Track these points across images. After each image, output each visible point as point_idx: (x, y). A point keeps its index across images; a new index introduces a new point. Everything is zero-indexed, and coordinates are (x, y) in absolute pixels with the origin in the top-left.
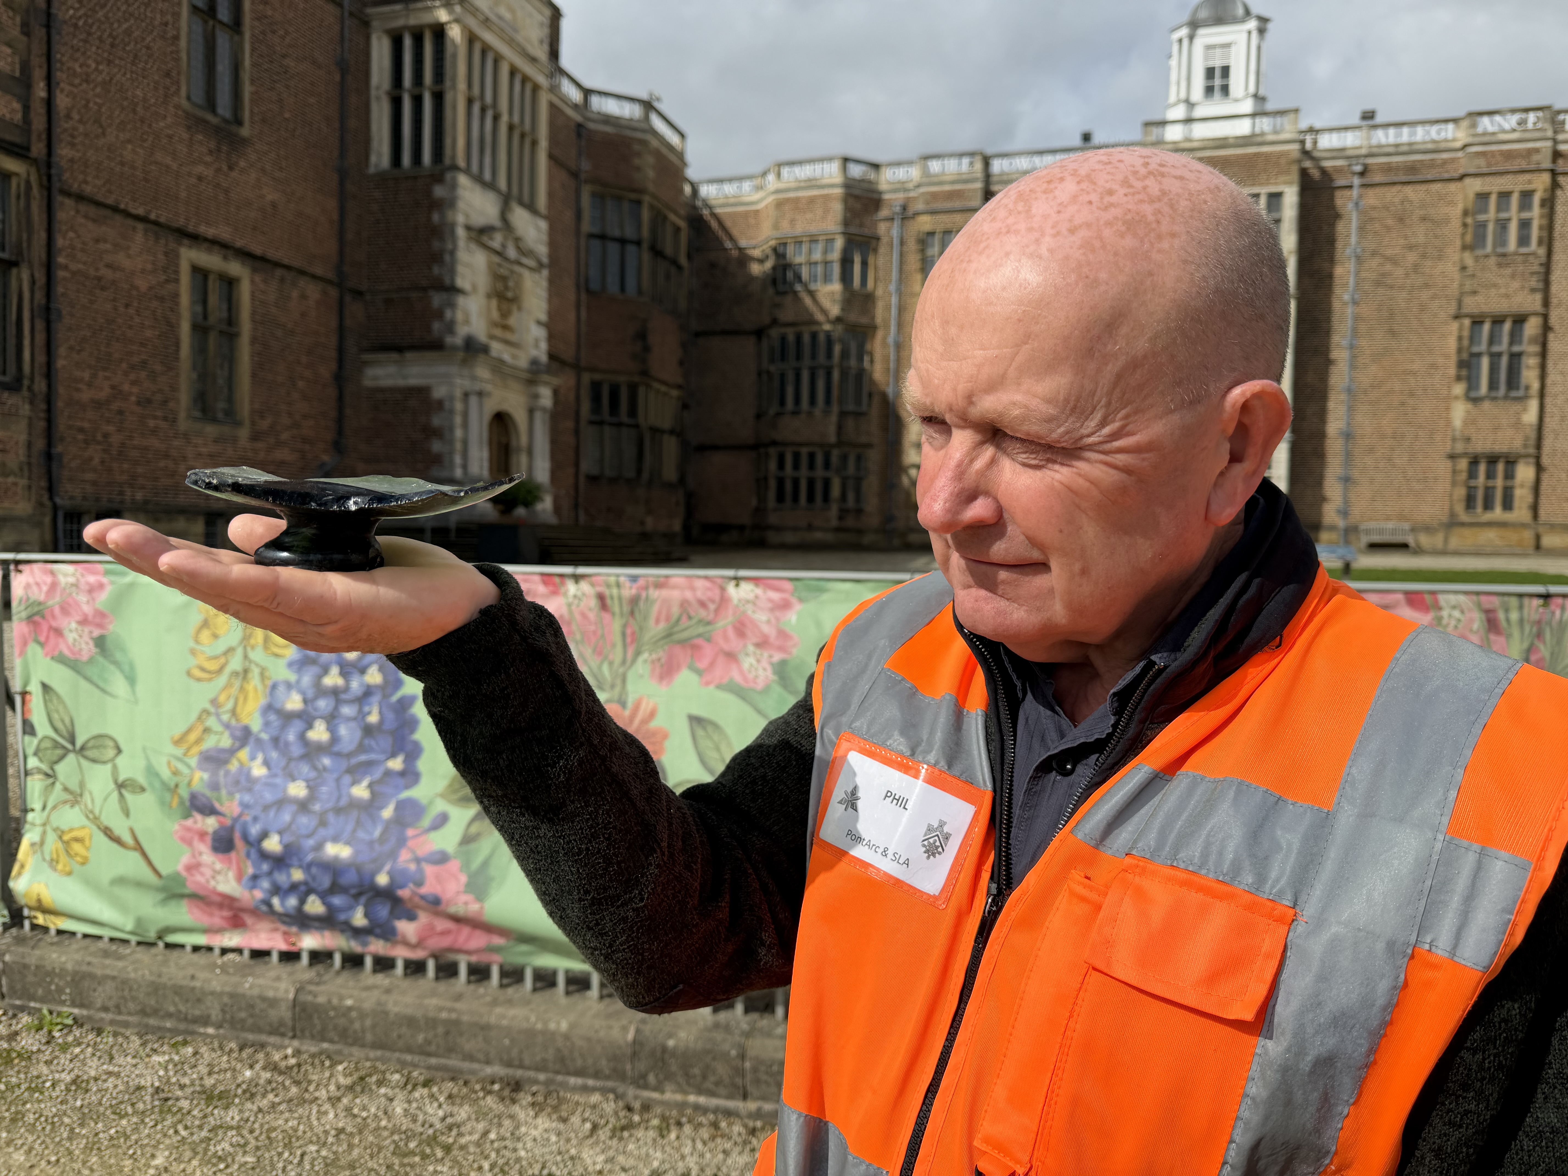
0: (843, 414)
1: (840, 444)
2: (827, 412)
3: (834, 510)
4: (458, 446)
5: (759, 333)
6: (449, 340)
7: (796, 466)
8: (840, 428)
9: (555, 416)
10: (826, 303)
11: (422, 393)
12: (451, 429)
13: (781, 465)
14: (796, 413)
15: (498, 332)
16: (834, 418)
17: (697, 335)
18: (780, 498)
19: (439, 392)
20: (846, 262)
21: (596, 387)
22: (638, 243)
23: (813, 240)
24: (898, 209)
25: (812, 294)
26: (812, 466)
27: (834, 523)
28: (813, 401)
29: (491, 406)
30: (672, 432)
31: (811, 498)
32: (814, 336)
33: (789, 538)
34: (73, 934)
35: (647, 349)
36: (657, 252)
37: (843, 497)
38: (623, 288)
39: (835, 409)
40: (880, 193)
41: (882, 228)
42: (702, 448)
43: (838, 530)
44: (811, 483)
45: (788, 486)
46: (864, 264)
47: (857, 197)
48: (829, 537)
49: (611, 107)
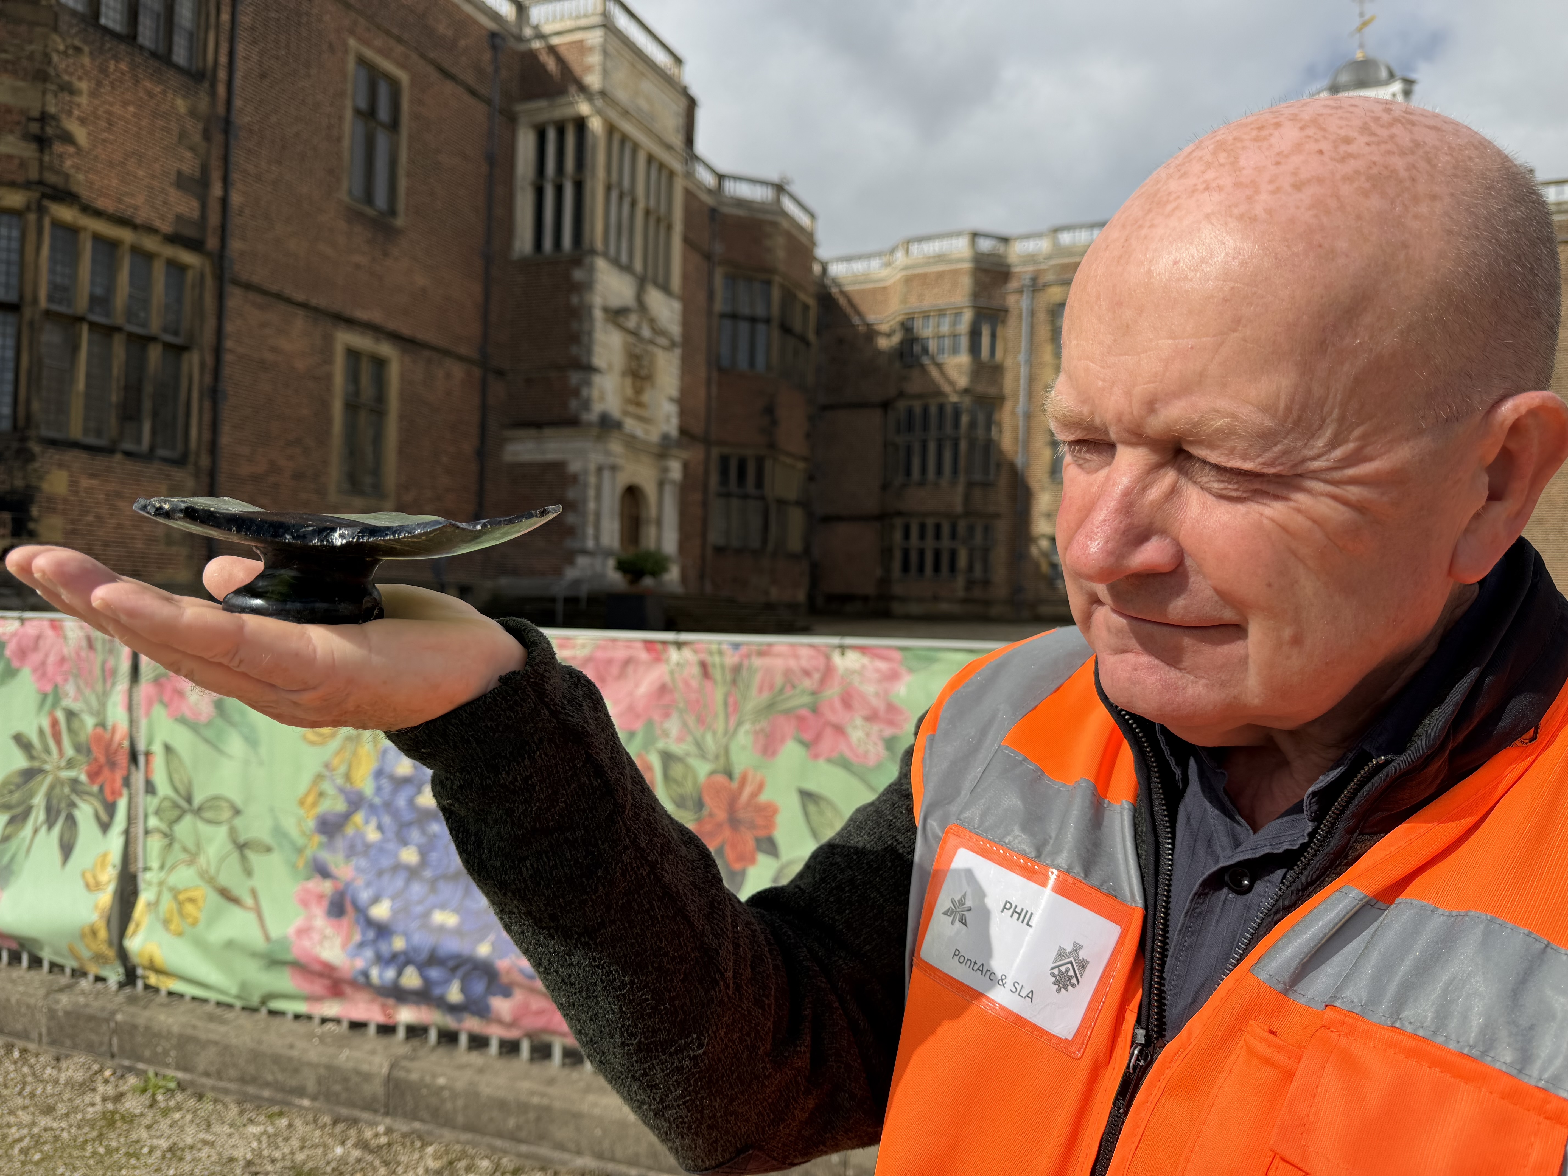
0: (970, 485)
1: (967, 514)
2: (953, 482)
3: (960, 581)
4: (591, 518)
5: (885, 406)
6: (586, 417)
7: (922, 536)
8: (967, 498)
9: (685, 488)
10: (954, 374)
11: (558, 467)
12: (585, 501)
13: (907, 535)
14: (922, 483)
15: (631, 409)
16: (960, 489)
17: (825, 408)
18: (906, 568)
19: (574, 467)
20: (975, 334)
21: (724, 460)
22: (768, 321)
23: (941, 313)
24: (1027, 282)
25: (939, 366)
26: (938, 536)
27: (961, 593)
28: (939, 471)
29: (623, 479)
30: (798, 503)
31: (937, 568)
32: (941, 408)
33: (915, 609)
34: (181, 996)
35: (774, 423)
36: (786, 329)
37: (971, 568)
38: (752, 363)
39: (962, 479)
40: (1009, 266)
41: (1011, 300)
42: (828, 519)
43: (965, 601)
44: (937, 554)
45: (914, 557)
46: (993, 336)
47: (986, 271)
48: (956, 608)
49: (744, 191)
